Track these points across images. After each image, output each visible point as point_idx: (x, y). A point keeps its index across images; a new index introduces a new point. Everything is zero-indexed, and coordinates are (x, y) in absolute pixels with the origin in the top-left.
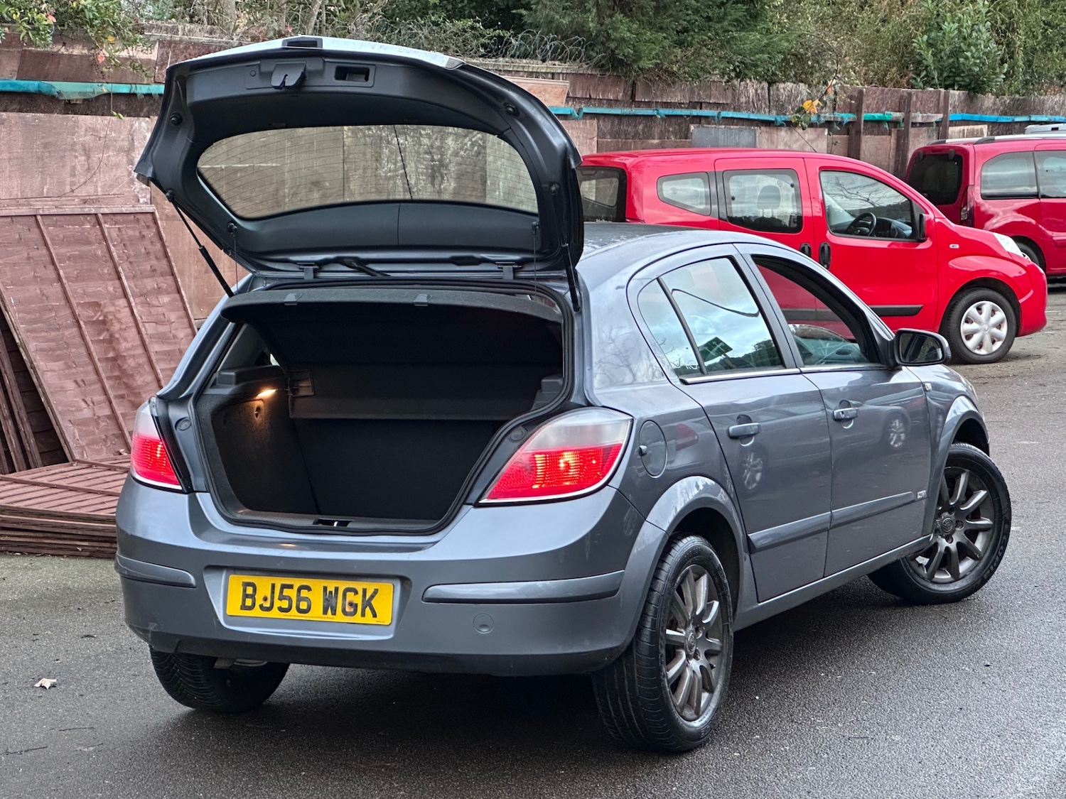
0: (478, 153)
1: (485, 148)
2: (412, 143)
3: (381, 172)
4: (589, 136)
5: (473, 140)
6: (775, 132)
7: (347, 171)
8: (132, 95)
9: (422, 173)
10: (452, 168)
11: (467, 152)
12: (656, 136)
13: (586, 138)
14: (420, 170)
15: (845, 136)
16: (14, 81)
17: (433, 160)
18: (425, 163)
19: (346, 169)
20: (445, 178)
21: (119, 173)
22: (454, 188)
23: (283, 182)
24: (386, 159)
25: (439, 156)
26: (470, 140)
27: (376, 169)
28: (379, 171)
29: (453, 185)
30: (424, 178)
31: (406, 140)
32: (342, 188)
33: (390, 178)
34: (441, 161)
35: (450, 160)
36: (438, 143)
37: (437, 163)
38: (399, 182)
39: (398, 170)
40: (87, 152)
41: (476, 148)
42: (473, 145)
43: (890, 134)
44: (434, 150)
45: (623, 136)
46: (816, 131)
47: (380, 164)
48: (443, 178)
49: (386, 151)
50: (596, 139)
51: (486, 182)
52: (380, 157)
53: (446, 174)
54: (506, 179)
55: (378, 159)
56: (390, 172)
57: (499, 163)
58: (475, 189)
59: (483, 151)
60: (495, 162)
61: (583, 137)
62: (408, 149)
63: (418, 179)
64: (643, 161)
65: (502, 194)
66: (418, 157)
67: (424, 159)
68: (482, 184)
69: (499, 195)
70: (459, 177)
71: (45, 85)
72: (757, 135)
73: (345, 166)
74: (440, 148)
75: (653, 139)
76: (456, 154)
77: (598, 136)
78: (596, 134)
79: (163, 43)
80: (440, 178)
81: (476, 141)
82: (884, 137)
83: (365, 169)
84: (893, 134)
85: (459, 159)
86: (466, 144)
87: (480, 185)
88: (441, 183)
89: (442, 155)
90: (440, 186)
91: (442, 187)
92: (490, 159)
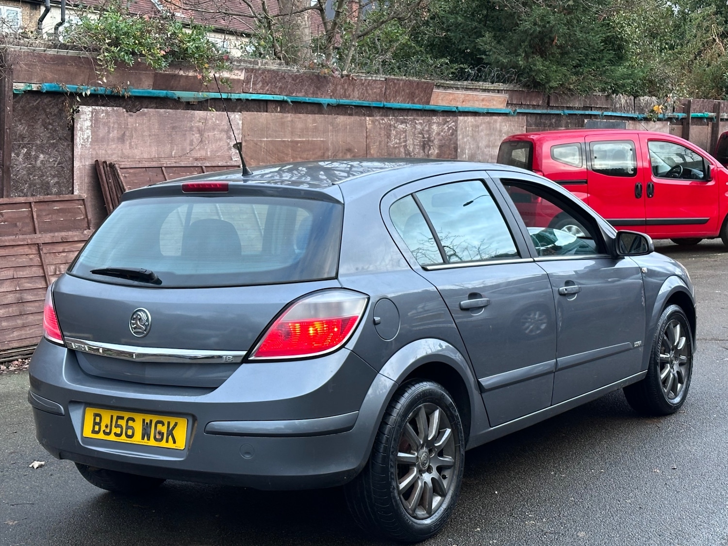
0: (452, 134)
1: (456, 131)
2: (410, 128)
3: (391, 144)
4: (521, 125)
5: (449, 126)
6: (638, 124)
7: (369, 144)
8: (228, 100)
9: (417, 145)
10: (436, 142)
11: (446, 133)
12: (563, 126)
13: (519, 127)
14: (415, 143)
15: (680, 126)
16: (151, 90)
17: (424, 137)
18: (419, 139)
19: (368, 142)
20: (432, 147)
21: (221, 144)
22: (437, 153)
23: (328, 149)
24: (394, 137)
25: (428, 136)
26: (448, 126)
27: (388, 143)
28: (389, 144)
29: (437, 151)
30: (418, 147)
31: (407, 126)
32: (365, 153)
33: (396, 148)
34: (429, 138)
35: (434, 138)
36: (427, 128)
37: (426, 139)
38: (402, 150)
39: (402, 143)
40: (201, 132)
41: (451, 131)
42: (449, 129)
43: (708, 125)
44: (424, 132)
45: (543, 126)
46: (662, 123)
47: (390, 140)
48: (430, 148)
49: (394, 132)
50: (525, 127)
51: (457, 150)
52: (390, 136)
53: (432, 146)
54: (470, 148)
55: (389, 136)
56: (396, 144)
57: (465, 140)
58: (450, 154)
59: (455, 133)
60: (463, 138)
61: (517, 126)
62: (408, 131)
63: (414, 148)
64: (543, 137)
65: (467, 157)
66: (414, 136)
67: (418, 137)
68: (455, 151)
69: (466, 157)
70: (440, 147)
71: (170, 93)
72: (627, 125)
73: (368, 141)
74: (428, 131)
75: (562, 127)
76: (438, 134)
77: (527, 125)
78: (525, 124)
79: (247, 70)
80: (428, 148)
81: (451, 127)
82: (704, 126)
83: (380, 142)
84: (709, 125)
85: (440, 137)
86: (444, 129)
87: (453, 152)
88: (429, 150)
89: (429, 136)
90: (428, 152)
91: (430, 152)
92: (460, 137)
